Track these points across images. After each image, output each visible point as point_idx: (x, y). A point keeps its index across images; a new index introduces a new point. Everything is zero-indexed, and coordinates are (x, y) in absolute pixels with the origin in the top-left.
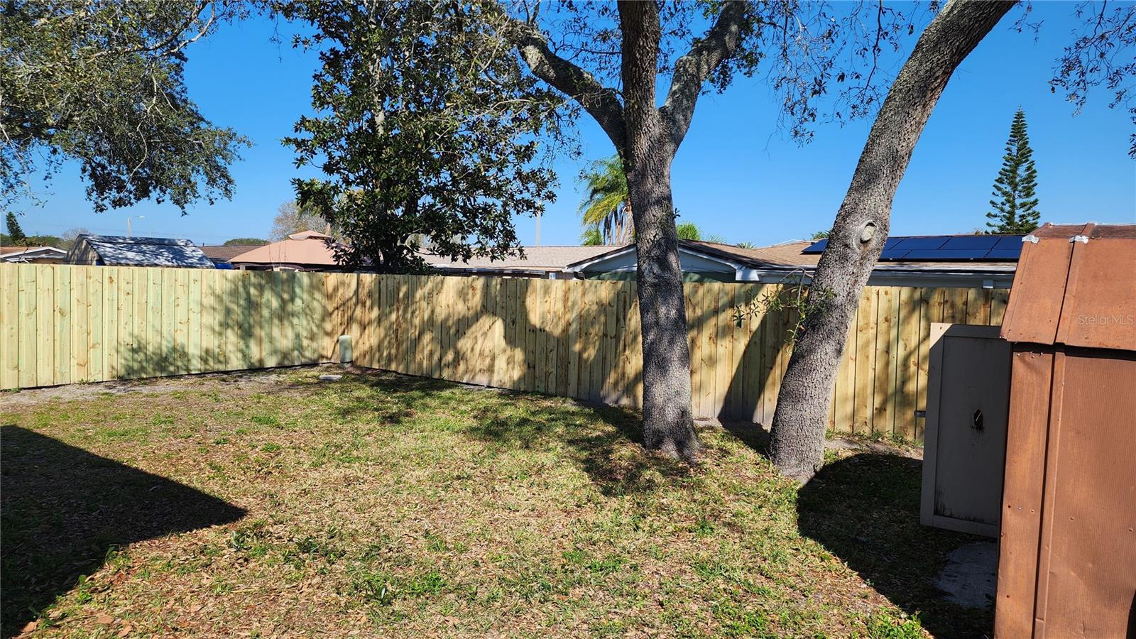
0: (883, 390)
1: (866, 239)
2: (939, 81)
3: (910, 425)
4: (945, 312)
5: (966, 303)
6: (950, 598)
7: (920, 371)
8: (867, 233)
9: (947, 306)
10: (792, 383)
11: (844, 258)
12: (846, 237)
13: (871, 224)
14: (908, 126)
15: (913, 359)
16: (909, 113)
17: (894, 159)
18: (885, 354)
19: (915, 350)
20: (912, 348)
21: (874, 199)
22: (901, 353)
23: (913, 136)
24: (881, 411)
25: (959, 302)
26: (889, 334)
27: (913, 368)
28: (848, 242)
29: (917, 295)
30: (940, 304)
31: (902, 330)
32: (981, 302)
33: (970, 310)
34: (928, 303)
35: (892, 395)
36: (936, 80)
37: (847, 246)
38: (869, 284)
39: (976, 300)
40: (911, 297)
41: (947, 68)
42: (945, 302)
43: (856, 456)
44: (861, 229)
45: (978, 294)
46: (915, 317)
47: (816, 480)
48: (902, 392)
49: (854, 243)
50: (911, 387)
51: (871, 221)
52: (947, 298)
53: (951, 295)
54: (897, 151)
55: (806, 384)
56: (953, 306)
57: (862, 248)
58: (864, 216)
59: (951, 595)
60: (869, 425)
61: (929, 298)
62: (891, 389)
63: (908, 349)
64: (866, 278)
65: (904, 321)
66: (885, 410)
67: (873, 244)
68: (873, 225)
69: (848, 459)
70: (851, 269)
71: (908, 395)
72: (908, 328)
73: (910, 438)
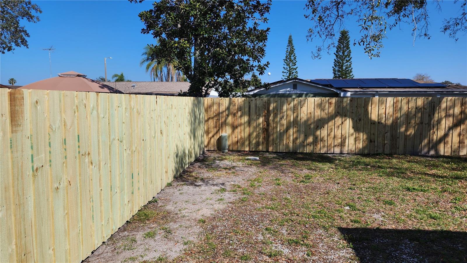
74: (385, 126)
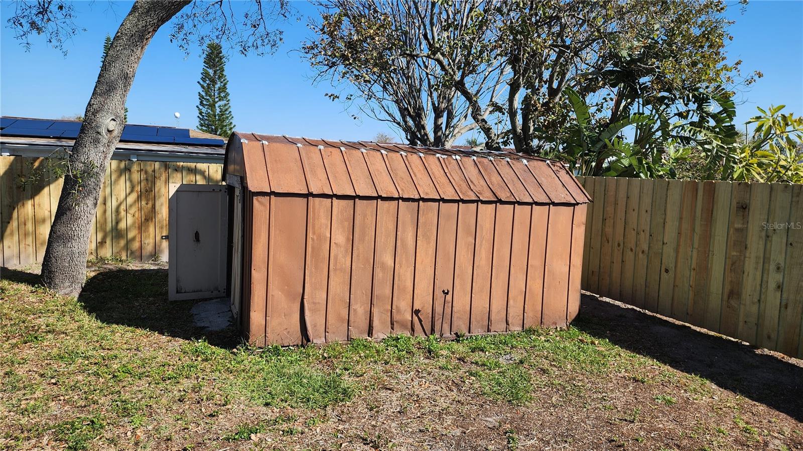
0: (103, 229)
1: (111, 130)
2: (150, 34)
3: (123, 250)
4: (142, 177)
5: (154, 171)
6: (208, 329)
7: (128, 214)
8: (112, 125)
9: (143, 173)
10: (61, 229)
11: (96, 141)
12: (97, 127)
13: (113, 120)
14: (133, 58)
15: (123, 207)
16: (133, 51)
17: (125, 78)
18: (103, 205)
19: (123, 201)
20: (122, 199)
21: (114, 102)
22: (115, 204)
23: (136, 65)
24: (102, 243)
25: (150, 169)
26: (105, 192)
27: (123, 213)
28: (99, 130)
29: (122, 165)
30: (138, 171)
31: (114, 189)
32: (163, 170)
33: (157, 175)
34: (130, 171)
35: (110, 231)
36: (148, 34)
37: (98, 133)
38: (112, 159)
39: (159, 169)
40: (119, 167)
41: (155, 27)
42: (141, 170)
43: (98, 274)
44: (107, 122)
45: (161, 165)
46: (123, 178)
47: (83, 293)
48: (117, 229)
49: (103, 131)
50: (122, 225)
51: (114, 117)
52: (142, 167)
53: (145, 165)
54: (127, 74)
55: (74, 229)
56: (146, 172)
57: (109, 135)
58: (109, 114)
59: (208, 327)
60: (95, 254)
61: (131, 167)
62: (109, 227)
63: (119, 202)
64: (110, 155)
65: (115, 182)
66: (106, 243)
67: (115, 133)
68: (115, 120)
69: (94, 277)
70: (102, 149)
71: (121, 230)
72: (118, 187)
73: (124, 258)
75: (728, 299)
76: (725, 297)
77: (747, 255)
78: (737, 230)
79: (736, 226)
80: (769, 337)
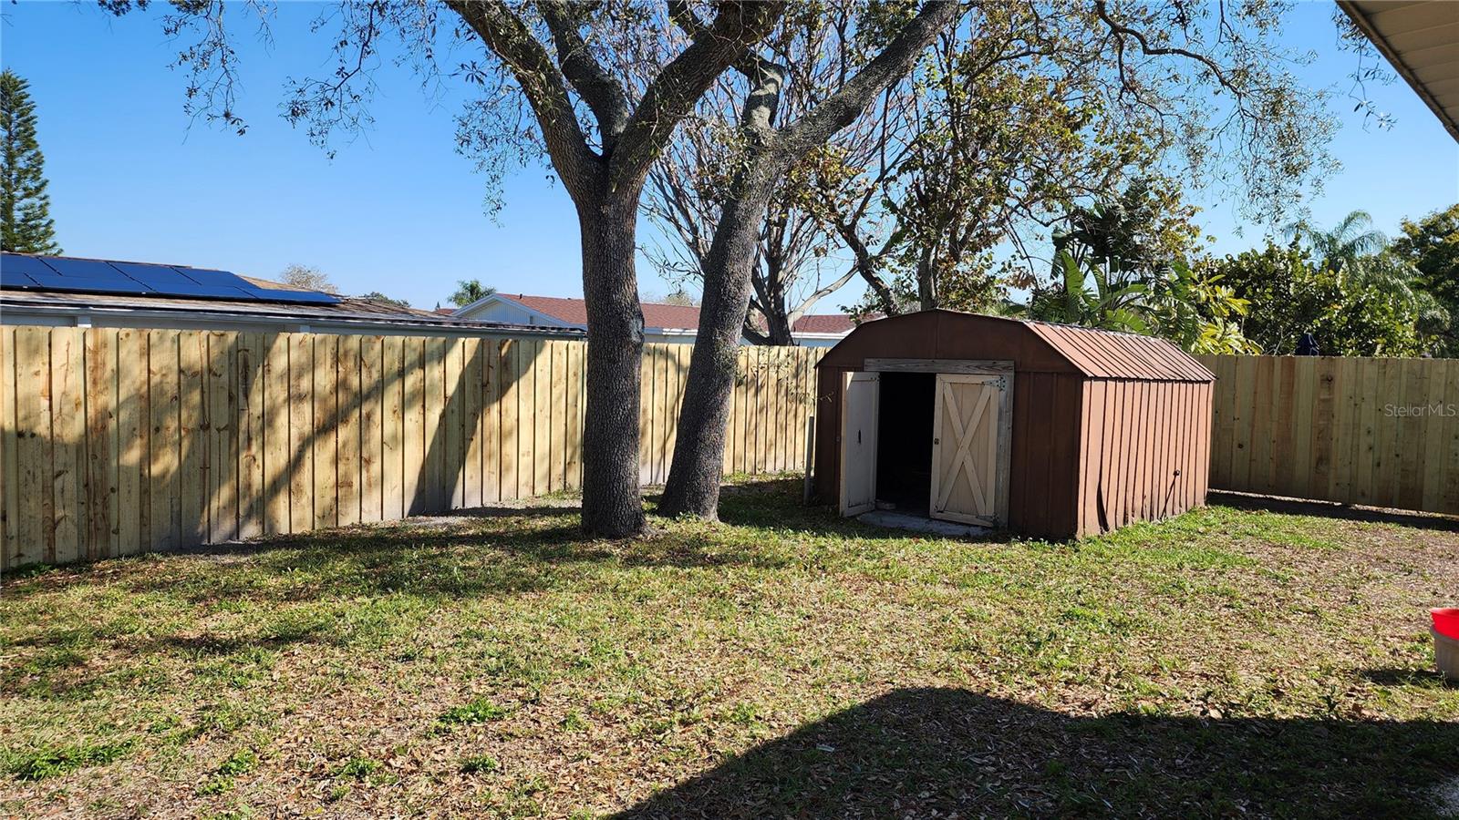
74: (51, 446)
75: (1317, 464)
76: (1314, 465)
77: (1335, 423)
78: (1324, 401)
79: (1322, 397)
80: (1363, 494)
